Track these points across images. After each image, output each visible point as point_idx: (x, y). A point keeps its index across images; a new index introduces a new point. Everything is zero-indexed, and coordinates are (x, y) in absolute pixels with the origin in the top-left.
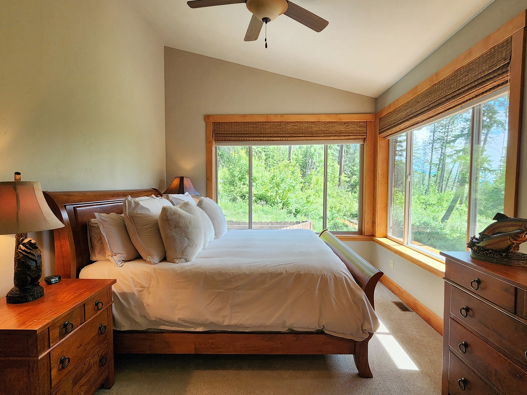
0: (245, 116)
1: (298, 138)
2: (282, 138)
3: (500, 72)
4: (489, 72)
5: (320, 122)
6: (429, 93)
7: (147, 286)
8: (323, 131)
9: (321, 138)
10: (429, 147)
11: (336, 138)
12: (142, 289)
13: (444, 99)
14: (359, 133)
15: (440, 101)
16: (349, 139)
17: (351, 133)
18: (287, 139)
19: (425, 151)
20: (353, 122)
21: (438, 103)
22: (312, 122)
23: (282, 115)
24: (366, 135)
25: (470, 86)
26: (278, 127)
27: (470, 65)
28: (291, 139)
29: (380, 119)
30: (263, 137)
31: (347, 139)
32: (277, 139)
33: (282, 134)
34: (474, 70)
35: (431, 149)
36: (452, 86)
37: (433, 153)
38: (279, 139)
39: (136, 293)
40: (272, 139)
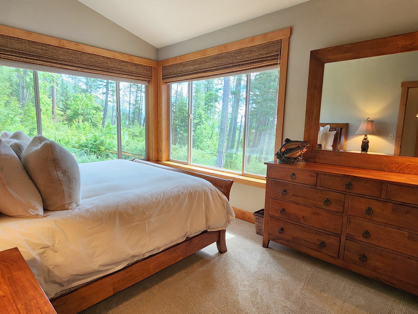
0: (30, 33)
1: (95, 71)
2: (77, 69)
3: (273, 58)
4: (266, 56)
5: (115, 59)
6: (217, 57)
7: (50, 244)
8: (118, 68)
9: (116, 75)
10: (127, 90)
11: (129, 77)
12: (43, 250)
13: (231, 65)
14: (147, 76)
15: (227, 66)
16: (138, 79)
17: (141, 75)
18: (83, 70)
19: (125, 93)
20: (141, 65)
21: (226, 67)
22: (107, 58)
23: (77, 43)
24: (152, 79)
25: (252, 61)
26: (72, 55)
27: (252, 48)
28: (87, 70)
29: (162, 67)
30: (56, 63)
31: (136, 79)
32: (72, 68)
33: (78, 64)
34: (255, 52)
35: (129, 92)
36: (238, 58)
37: (131, 95)
38: (74, 68)
39: (38, 258)
40: (66, 67)
